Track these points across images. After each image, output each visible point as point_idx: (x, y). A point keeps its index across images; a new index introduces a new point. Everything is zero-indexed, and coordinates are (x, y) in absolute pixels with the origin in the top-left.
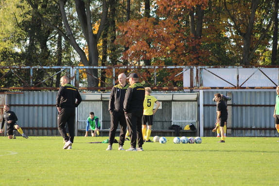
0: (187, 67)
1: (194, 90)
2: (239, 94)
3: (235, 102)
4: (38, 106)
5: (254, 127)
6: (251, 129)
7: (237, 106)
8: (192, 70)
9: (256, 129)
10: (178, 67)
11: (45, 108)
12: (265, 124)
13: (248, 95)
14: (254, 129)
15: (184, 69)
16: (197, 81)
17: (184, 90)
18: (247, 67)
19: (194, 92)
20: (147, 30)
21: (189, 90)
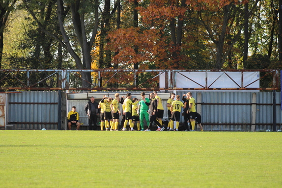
0: (162, 70)
1: (169, 91)
2: (208, 94)
3: (204, 101)
4: (34, 103)
5: (220, 123)
6: (218, 124)
7: (206, 104)
8: (167, 73)
9: (222, 124)
10: (155, 70)
11: (40, 105)
12: (230, 120)
13: (215, 95)
14: (220, 124)
15: (160, 73)
16: (171, 82)
17: (160, 91)
18: (214, 71)
19: (169, 92)
20: (133, 38)
21: (164, 91)
